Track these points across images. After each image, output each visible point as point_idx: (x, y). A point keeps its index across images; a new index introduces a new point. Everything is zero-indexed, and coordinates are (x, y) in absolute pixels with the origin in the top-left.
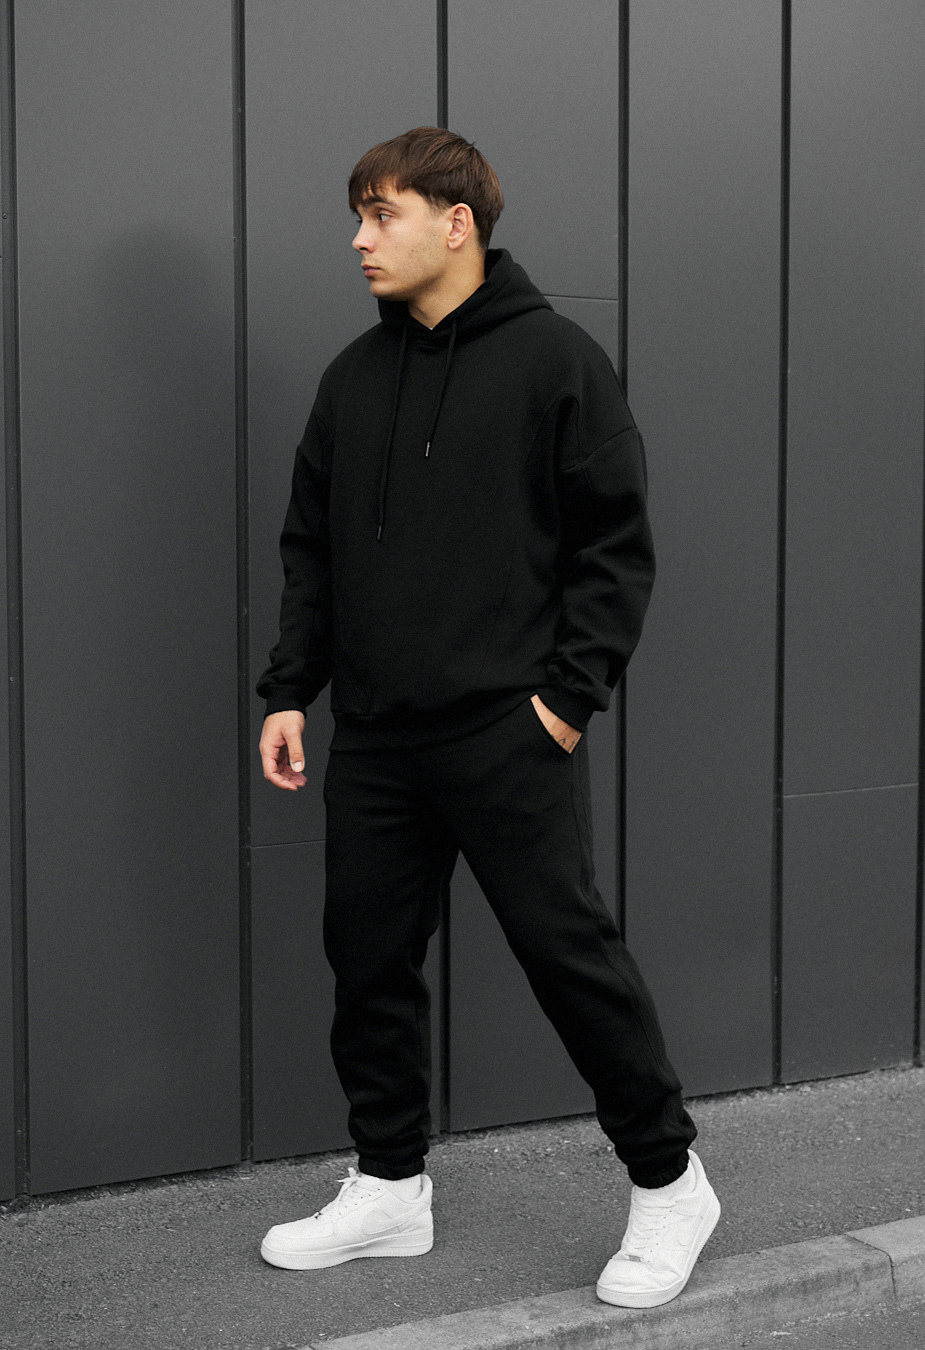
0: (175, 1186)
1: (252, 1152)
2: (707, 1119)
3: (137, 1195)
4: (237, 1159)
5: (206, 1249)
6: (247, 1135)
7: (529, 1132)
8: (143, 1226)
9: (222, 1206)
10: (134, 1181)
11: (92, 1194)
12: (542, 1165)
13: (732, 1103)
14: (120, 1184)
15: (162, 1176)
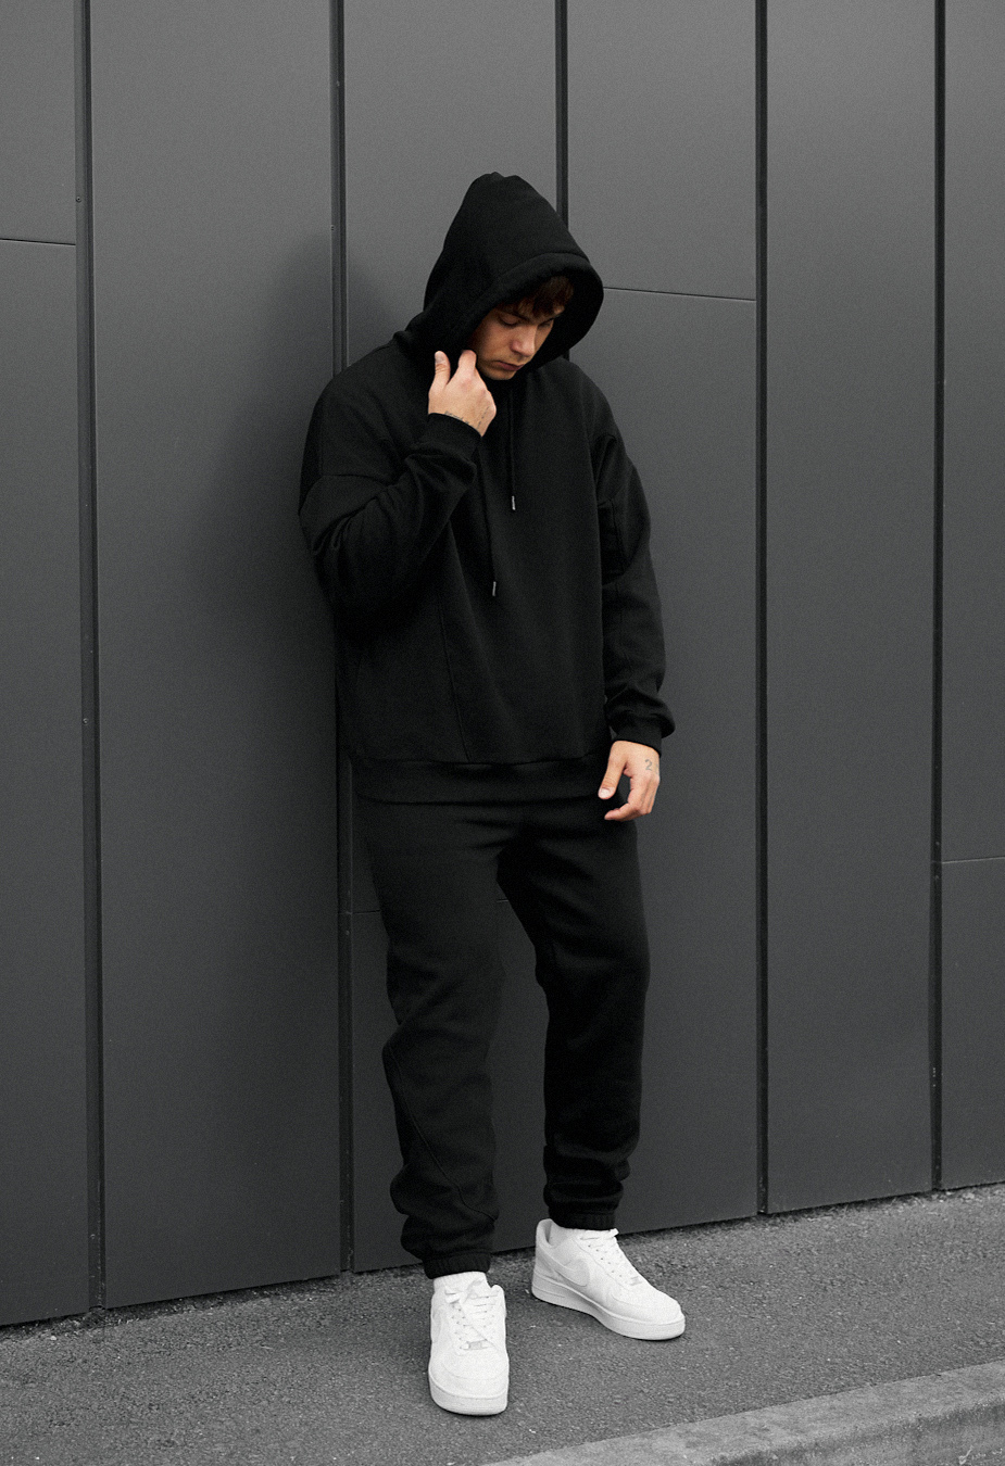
0: (267, 1299)
1: (352, 1262)
2: (861, 1228)
3: (224, 1309)
4: (337, 1270)
5: (309, 1369)
6: (347, 1242)
7: (661, 1242)
8: (235, 1343)
9: (322, 1322)
10: (221, 1293)
11: (175, 1308)
12: (681, 1277)
13: (887, 1210)
14: (206, 1296)
15: (252, 1289)
